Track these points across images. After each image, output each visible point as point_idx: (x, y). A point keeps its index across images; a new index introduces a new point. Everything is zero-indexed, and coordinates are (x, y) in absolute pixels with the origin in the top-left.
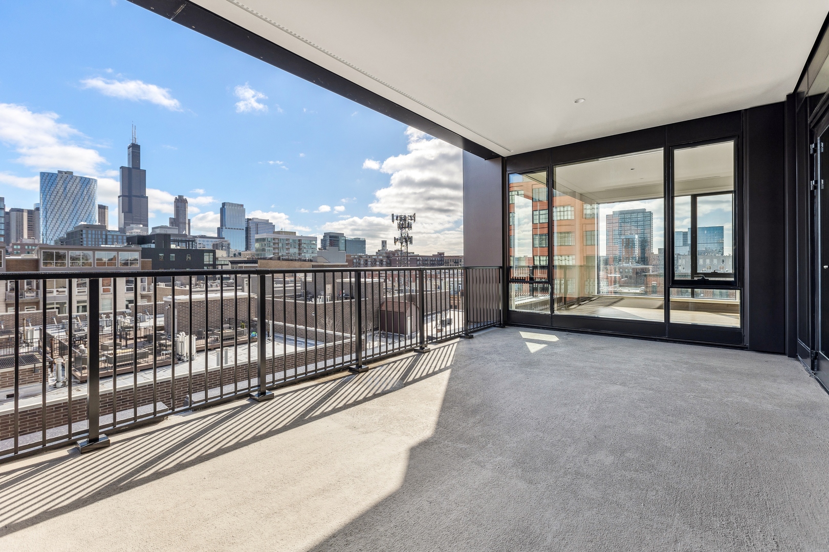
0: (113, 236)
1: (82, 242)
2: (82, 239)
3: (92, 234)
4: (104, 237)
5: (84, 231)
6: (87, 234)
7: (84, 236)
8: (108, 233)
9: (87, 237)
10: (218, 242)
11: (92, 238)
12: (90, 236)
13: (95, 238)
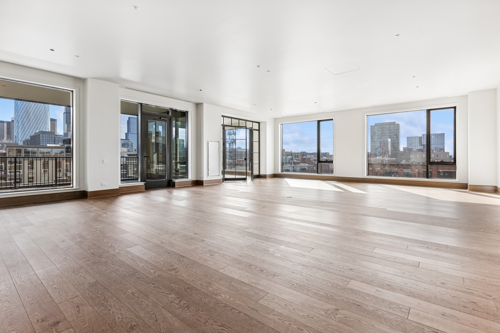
0: (59, 138)
1: (39, 142)
2: (39, 140)
3: (46, 137)
4: (53, 139)
5: (41, 136)
6: (43, 137)
7: (41, 138)
8: (56, 137)
9: (43, 139)
10: (125, 143)
11: (46, 140)
12: (44, 138)
13: (48, 140)
